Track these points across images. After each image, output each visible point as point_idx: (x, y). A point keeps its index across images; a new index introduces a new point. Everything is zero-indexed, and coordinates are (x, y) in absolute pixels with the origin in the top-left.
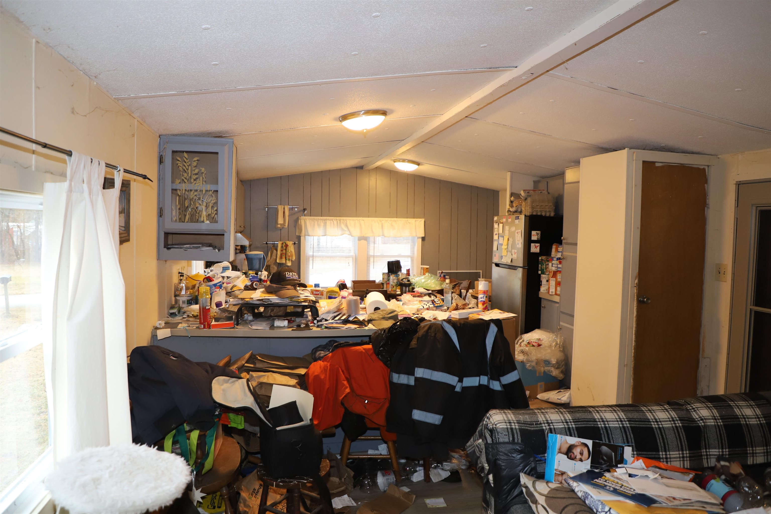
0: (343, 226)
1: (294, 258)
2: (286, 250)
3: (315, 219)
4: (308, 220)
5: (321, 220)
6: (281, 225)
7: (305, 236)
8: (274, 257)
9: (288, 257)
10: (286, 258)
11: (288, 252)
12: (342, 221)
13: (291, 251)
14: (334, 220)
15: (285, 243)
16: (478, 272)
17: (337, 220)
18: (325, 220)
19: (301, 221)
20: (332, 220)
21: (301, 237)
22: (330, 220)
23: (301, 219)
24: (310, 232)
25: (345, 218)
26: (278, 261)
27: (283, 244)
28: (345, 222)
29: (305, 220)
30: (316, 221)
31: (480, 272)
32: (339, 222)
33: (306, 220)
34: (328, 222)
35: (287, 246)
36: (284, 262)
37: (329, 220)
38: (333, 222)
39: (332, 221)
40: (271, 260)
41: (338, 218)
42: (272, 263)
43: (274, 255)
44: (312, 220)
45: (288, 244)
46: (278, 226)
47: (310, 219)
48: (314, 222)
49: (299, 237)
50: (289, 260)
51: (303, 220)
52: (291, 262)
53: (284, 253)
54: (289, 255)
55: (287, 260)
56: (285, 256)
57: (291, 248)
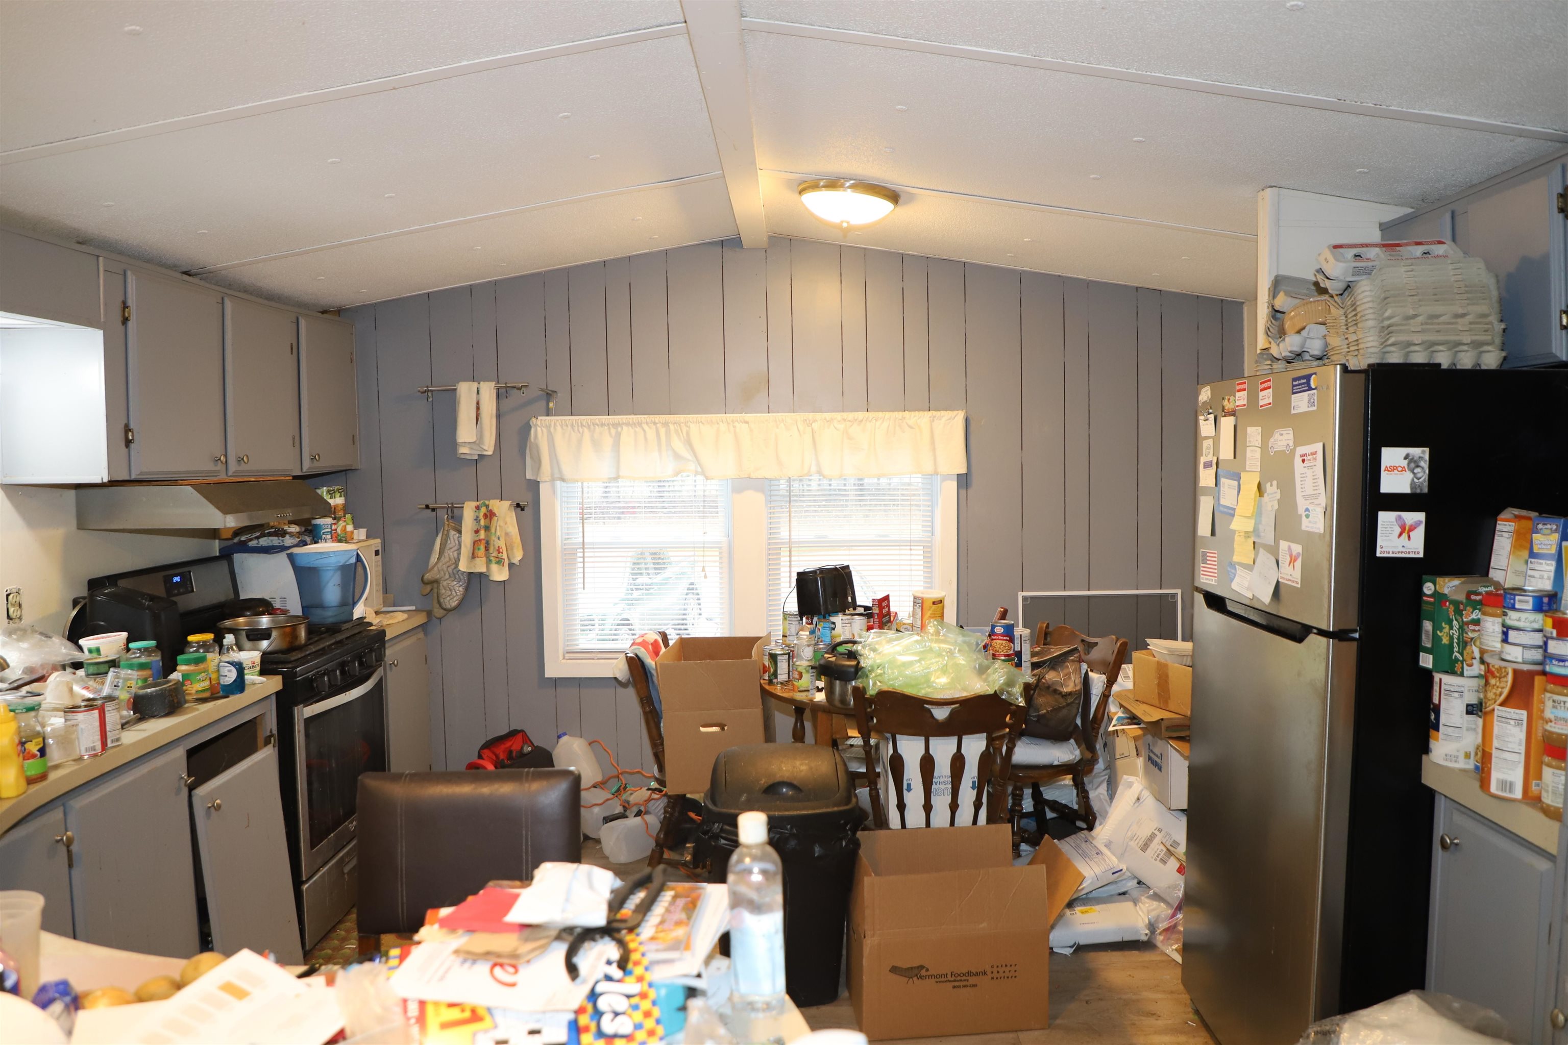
0: (678, 445)
1: (518, 556)
2: (487, 528)
3: (582, 425)
4: (559, 428)
5: (603, 425)
6: (471, 449)
7: (553, 480)
8: (450, 554)
9: (495, 554)
10: (487, 555)
11: (493, 538)
12: (671, 427)
13: (507, 534)
14: (645, 427)
15: (487, 506)
16: (1167, 595)
17: (655, 423)
18: (616, 425)
19: (536, 431)
20: (640, 424)
21: (542, 487)
22: (633, 425)
23: (536, 425)
24: (567, 469)
25: (681, 418)
26: (463, 567)
27: (478, 508)
28: (685, 429)
29: (548, 427)
30: (586, 430)
31: (1174, 596)
32: (663, 431)
33: (552, 429)
34: (627, 434)
35: (490, 515)
36: (483, 569)
37: (628, 424)
38: (644, 431)
39: (638, 429)
40: (440, 564)
41: (657, 418)
42: (445, 574)
43: (451, 546)
44: (572, 426)
45: (495, 510)
46: (463, 450)
47: (567, 426)
48: (579, 432)
49: (534, 486)
50: (499, 562)
51: (544, 430)
52: (507, 568)
53: (483, 540)
54: (499, 547)
55: (494, 562)
56: (487, 549)
57: (506, 524)
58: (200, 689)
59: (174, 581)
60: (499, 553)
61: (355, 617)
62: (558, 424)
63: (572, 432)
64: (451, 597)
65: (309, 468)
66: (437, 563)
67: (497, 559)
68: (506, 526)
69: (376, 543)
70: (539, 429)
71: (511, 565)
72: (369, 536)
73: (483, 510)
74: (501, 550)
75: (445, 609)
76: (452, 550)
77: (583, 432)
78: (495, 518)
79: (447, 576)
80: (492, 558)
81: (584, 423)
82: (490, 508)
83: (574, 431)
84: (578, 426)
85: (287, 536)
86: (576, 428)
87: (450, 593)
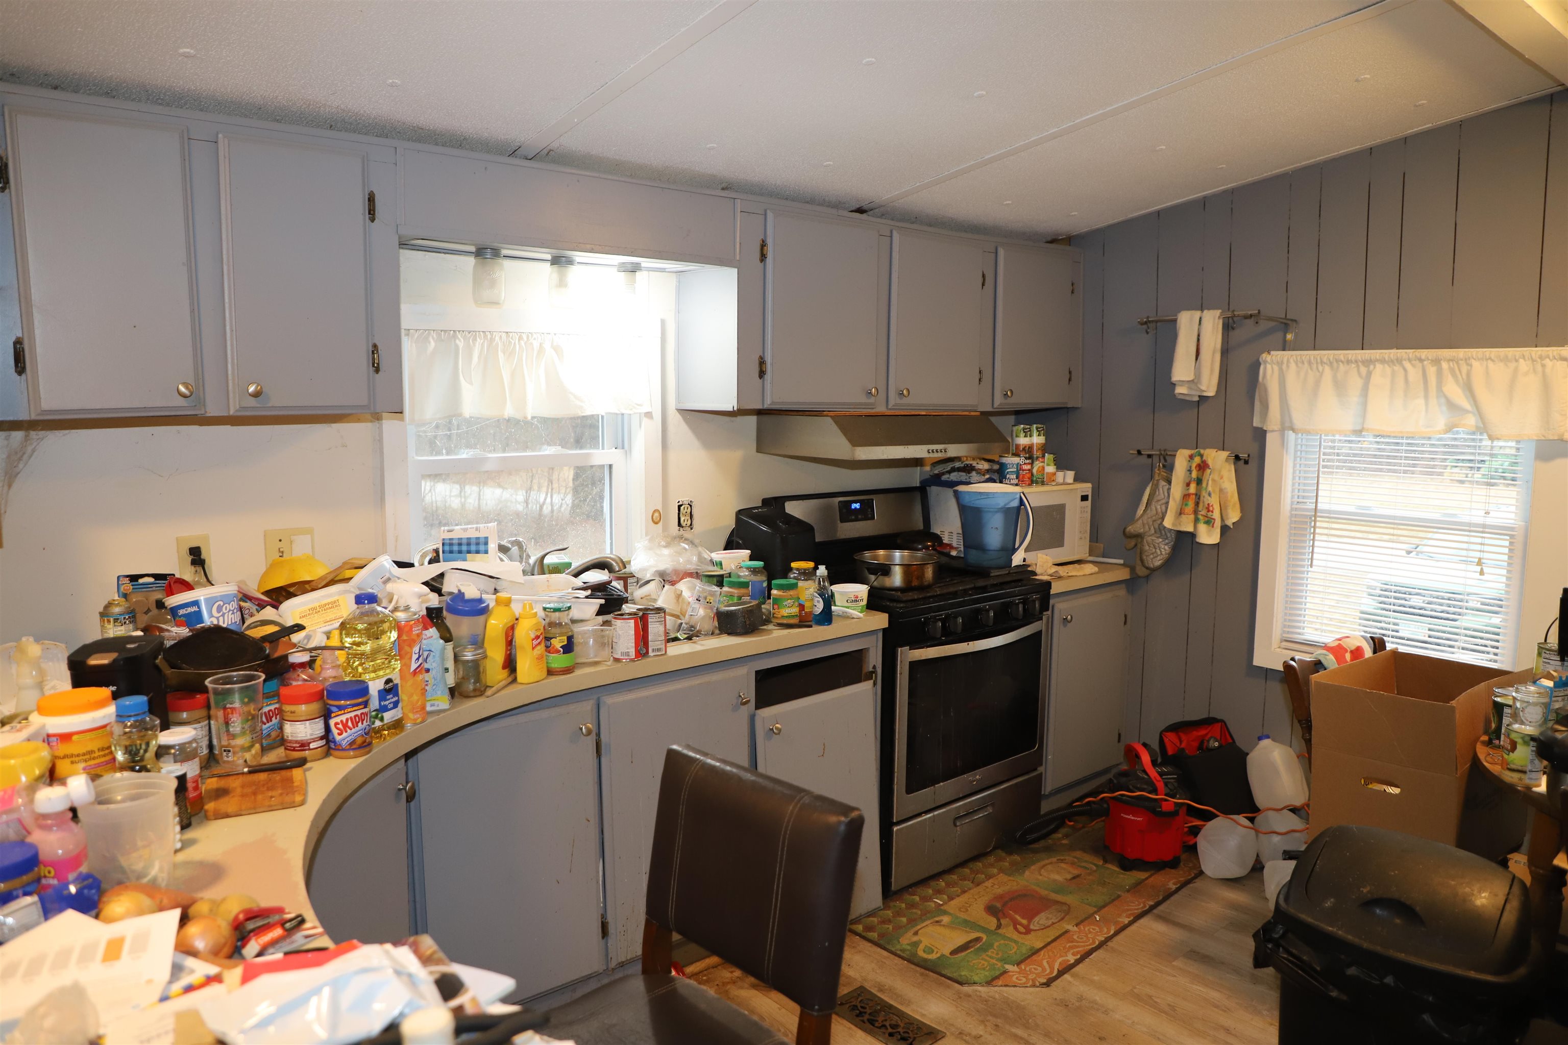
0: (1454, 390)
1: (1234, 516)
2: (1199, 481)
3: (1322, 362)
4: (1293, 365)
5: (1349, 362)
6: (1190, 388)
7: (1283, 430)
8: (1157, 507)
9: (1204, 512)
10: (1196, 512)
11: (1204, 494)
12: (1445, 365)
13: (1221, 490)
14: (1407, 365)
15: (1201, 456)
17: (1421, 360)
18: (1368, 363)
19: (1265, 368)
20: (1399, 361)
21: (1269, 437)
22: (1391, 362)
23: (1265, 362)
24: (1298, 418)
25: (1461, 353)
26: (1168, 523)
27: (1191, 457)
28: (1464, 369)
29: (1279, 364)
30: (1327, 368)
32: (1432, 370)
33: (1284, 367)
34: (1380, 375)
35: (1203, 466)
36: (1190, 529)
37: (1383, 361)
38: (1405, 370)
39: (1397, 368)
40: (1145, 517)
41: (1424, 353)
42: (1150, 529)
43: (1159, 498)
44: (1310, 363)
45: (1210, 462)
46: (1180, 390)
47: (1303, 363)
48: (1319, 371)
49: (1260, 435)
50: (1209, 522)
51: (1276, 368)
52: (1219, 530)
53: (1193, 494)
54: (1208, 504)
55: (1202, 521)
56: (1197, 504)
57: (1222, 478)
58: (786, 615)
59: (853, 507)
60: (1209, 511)
61: (1014, 564)
62: (1291, 361)
63: (1309, 371)
64: (1155, 555)
65: (1001, 404)
66: (1142, 515)
67: (1207, 519)
68: (1222, 481)
69: (1086, 488)
70: (1269, 366)
71: (1224, 529)
72: (1076, 479)
73: (1197, 460)
74: (1211, 509)
75: (1147, 568)
76: (1160, 503)
77: (1323, 370)
78: (1208, 471)
79: (1153, 531)
80: (1200, 517)
81: (1325, 360)
82: (1204, 458)
83: (1311, 369)
84: (1317, 363)
85: (974, 473)
86: (1314, 366)
87: (1154, 550)
